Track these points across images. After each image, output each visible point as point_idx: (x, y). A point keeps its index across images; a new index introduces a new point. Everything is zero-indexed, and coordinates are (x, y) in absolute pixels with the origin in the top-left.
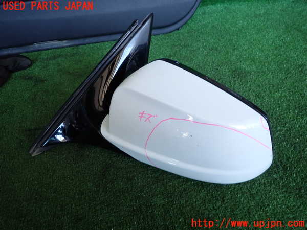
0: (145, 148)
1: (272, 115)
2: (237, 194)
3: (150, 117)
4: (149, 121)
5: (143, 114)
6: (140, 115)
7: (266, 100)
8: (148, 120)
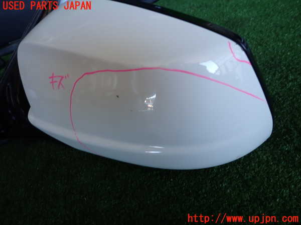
0: (74, 130)
1: (280, 62)
2: (221, 183)
3: (61, 80)
4: (63, 86)
5: (52, 77)
6: (51, 80)
7: (271, 45)
8: (61, 86)
